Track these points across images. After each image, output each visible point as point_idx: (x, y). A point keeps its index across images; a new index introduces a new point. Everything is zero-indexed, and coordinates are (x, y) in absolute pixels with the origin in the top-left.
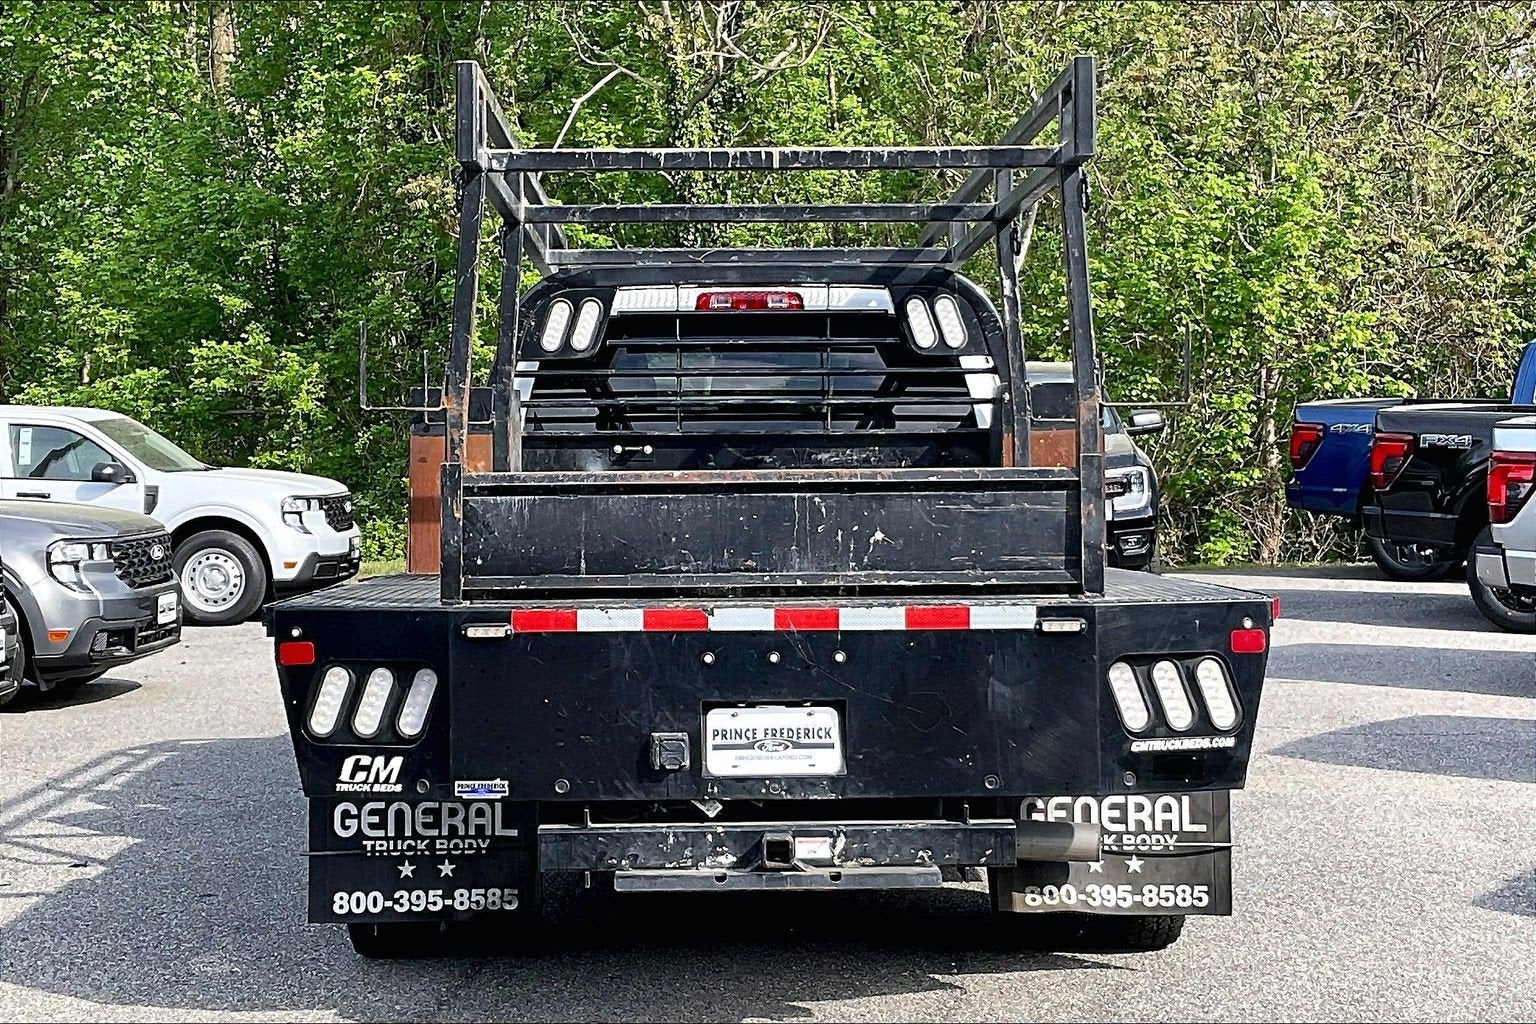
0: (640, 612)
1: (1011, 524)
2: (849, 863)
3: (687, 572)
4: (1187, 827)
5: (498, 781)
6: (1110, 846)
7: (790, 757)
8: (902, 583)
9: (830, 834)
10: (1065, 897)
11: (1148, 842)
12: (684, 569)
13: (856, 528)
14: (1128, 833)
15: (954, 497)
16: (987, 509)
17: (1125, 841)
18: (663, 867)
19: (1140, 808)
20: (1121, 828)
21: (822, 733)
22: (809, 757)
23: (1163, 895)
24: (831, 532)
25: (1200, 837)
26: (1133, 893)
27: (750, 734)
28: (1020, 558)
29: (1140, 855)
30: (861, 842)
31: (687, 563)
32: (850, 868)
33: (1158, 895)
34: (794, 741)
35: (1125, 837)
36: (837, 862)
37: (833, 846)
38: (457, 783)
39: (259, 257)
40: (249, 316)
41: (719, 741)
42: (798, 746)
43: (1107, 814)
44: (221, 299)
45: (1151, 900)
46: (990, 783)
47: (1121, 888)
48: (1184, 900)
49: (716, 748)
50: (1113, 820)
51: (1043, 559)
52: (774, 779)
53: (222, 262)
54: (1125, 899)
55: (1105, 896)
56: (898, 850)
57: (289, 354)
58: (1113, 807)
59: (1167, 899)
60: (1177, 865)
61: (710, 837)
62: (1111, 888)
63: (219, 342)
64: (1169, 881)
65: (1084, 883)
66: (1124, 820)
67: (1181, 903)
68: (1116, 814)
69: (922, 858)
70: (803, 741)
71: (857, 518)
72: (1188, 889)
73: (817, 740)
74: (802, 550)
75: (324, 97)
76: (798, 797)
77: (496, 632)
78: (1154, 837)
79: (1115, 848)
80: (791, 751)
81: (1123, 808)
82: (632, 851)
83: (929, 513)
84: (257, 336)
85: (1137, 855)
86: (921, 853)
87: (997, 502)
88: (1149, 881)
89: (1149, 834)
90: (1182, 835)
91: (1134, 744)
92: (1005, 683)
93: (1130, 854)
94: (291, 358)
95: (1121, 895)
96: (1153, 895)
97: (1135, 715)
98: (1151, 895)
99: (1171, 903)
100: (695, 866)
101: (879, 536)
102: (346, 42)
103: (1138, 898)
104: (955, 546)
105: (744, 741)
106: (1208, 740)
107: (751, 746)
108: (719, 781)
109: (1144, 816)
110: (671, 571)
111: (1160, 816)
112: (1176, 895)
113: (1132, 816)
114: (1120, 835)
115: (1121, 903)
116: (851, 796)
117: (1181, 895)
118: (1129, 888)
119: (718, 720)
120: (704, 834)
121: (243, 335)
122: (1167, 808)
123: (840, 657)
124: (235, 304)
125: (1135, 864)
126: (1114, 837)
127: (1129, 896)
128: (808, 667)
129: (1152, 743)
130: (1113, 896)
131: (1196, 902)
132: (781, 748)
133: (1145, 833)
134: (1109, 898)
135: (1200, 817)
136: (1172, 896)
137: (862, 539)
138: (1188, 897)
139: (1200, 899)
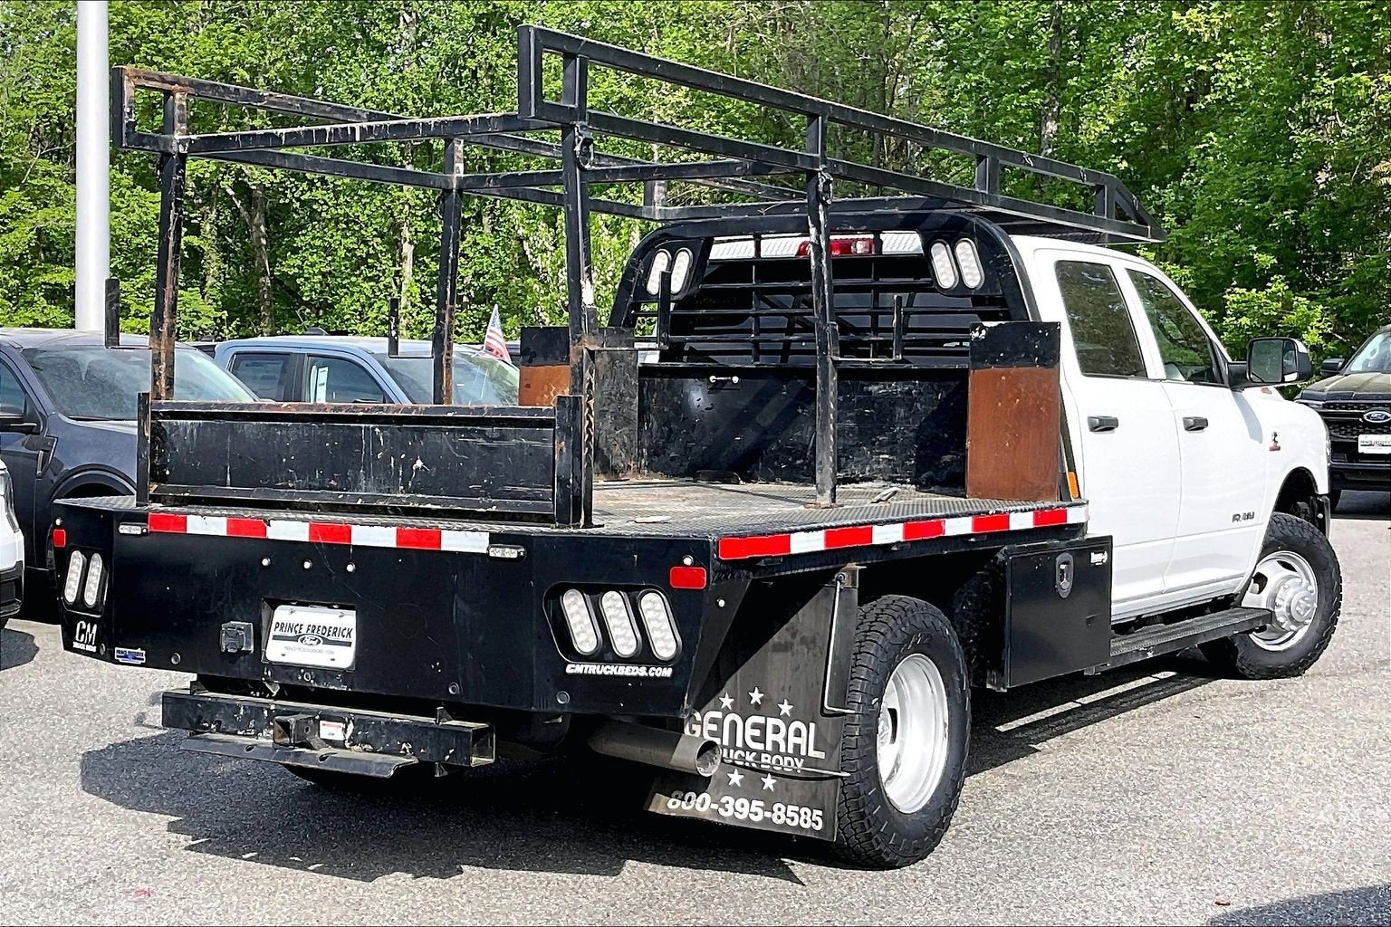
0: (224, 520)
1: (513, 456)
2: (356, 747)
3: (293, 488)
4: (812, 753)
5: (139, 650)
6: (750, 763)
7: (320, 651)
8: (429, 506)
9: (341, 720)
10: (700, 806)
11: (781, 763)
12: (290, 485)
13: (403, 456)
14: (766, 752)
15: (473, 431)
16: (495, 444)
17: (763, 760)
18: (235, 734)
19: (776, 730)
20: (760, 746)
21: (345, 633)
22: (332, 653)
23: (790, 814)
24: (386, 460)
25: (820, 765)
26: (765, 809)
27: (298, 628)
28: (519, 489)
29: (774, 774)
30: (364, 731)
31: (292, 480)
32: (356, 752)
33: (786, 813)
34: (326, 637)
35: (763, 756)
36: (347, 745)
37: (345, 731)
38: (116, 649)
39: (1285, 224)
40: (1275, 270)
41: (278, 632)
42: (327, 642)
43: (750, 732)
44: (1255, 256)
45: (779, 817)
46: (453, 690)
47: (754, 803)
48: (806, 821)
49: (275, 638)
50: (754, 739)
51: (537, 491)
52: (307, 668)
53: (1258, 230)
54: (756, 814)
55: (738, 808)
56: (389, 740)
57: (1300, 299)
58: (754, 726)
59: (793, 819)
60: (802, 787)
61: (266, 712)
62: (746, 802)
63: (1249, 290)
64: (795, 802)
65: (721, 794)
66: (762, 739)
67: (803, 825)
68: (757, 733)
69: (405, 750)
70: (331, 638)
71: (404, 447)
72: (808, 811)
73: (341, 639)
74: (367, 475)
75: (1332, 98)
76: (322, 686)
77: (136, 530)
78: (787, 759)
79: (754, 765)
80: (321, 646)
81: (763, 728)
82: (218, 717)
83: (454, 445)
84: (1278, 285)
85: (772, 774)
86: (404, 745)
87: (502, 438)
88: (779, 800)
89: (783, 756)
90: (809, 761)
91: (569, 666)
92: (466, 602)
93: (765, 772)
94: (1301, 302)
95: (753, 809)
96: (782, 814)
97: (585, 640)
98: (779, 813)
99: (795, 824)
100: (256, 735)
101: (419, 463)
102: (1351, 53)
103: (768, 814)
104: (473, 475)
105: (293, 634)
106: (643, 669)
107: (295, 639)
108: (272, 665)
109: (780, 738)
110: (282, 487)
111: (793, 740)
112: (800, 816)
113: (770, 737)
114: (759, 753)
115: (752, 817)
116: (357, 690)
117: (803, 817)
118: (762, 804)
119: (283, 614)
120: (262, 709)
121: (1269, 284)
122: (798, 733)
123: (350, 568)
124: (1266, 260)
125: (769, 782)
126: (754, 754)
127: (760, 811)
128: (330, 575)
129: (587, 667)
130: (745, 810)
131: (814, 825)
132: (315, 643)
133: (779, 754)
134: (741, 811)
135: (821, 745)
136: (796, 816)
137: (407, 465)
138: (809, 820)
139: (817, 823)
